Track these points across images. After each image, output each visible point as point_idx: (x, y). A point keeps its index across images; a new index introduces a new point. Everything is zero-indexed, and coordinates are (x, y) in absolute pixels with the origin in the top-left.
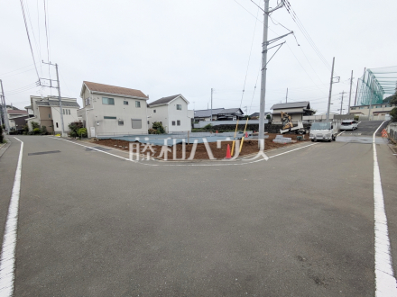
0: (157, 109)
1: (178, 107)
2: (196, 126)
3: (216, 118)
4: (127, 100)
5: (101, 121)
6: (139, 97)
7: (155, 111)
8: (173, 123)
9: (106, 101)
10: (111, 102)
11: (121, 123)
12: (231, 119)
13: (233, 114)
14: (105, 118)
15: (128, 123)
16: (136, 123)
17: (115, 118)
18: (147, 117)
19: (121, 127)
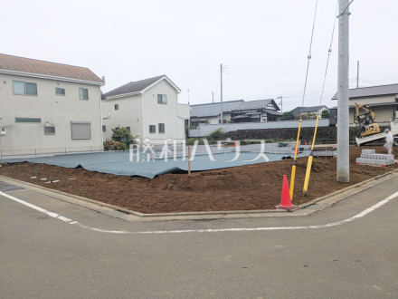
0: (119, 103)
1: (161, 100)
2: (193, 133)
3: (228, 118)
4: (62, 86)
5: (10, 127)
6: (85, 81)
7: (116, 107)
8: (152, 129)
9: (20, 88)
10: (32, 90)
11: (50, 130)
12: (258, 120)
13: (261, 111)
14: (19, 120)
15: (63, 131)
16: (80, 130)
17: (38, 120)
18: (101, 118)
19: (50, 137)
